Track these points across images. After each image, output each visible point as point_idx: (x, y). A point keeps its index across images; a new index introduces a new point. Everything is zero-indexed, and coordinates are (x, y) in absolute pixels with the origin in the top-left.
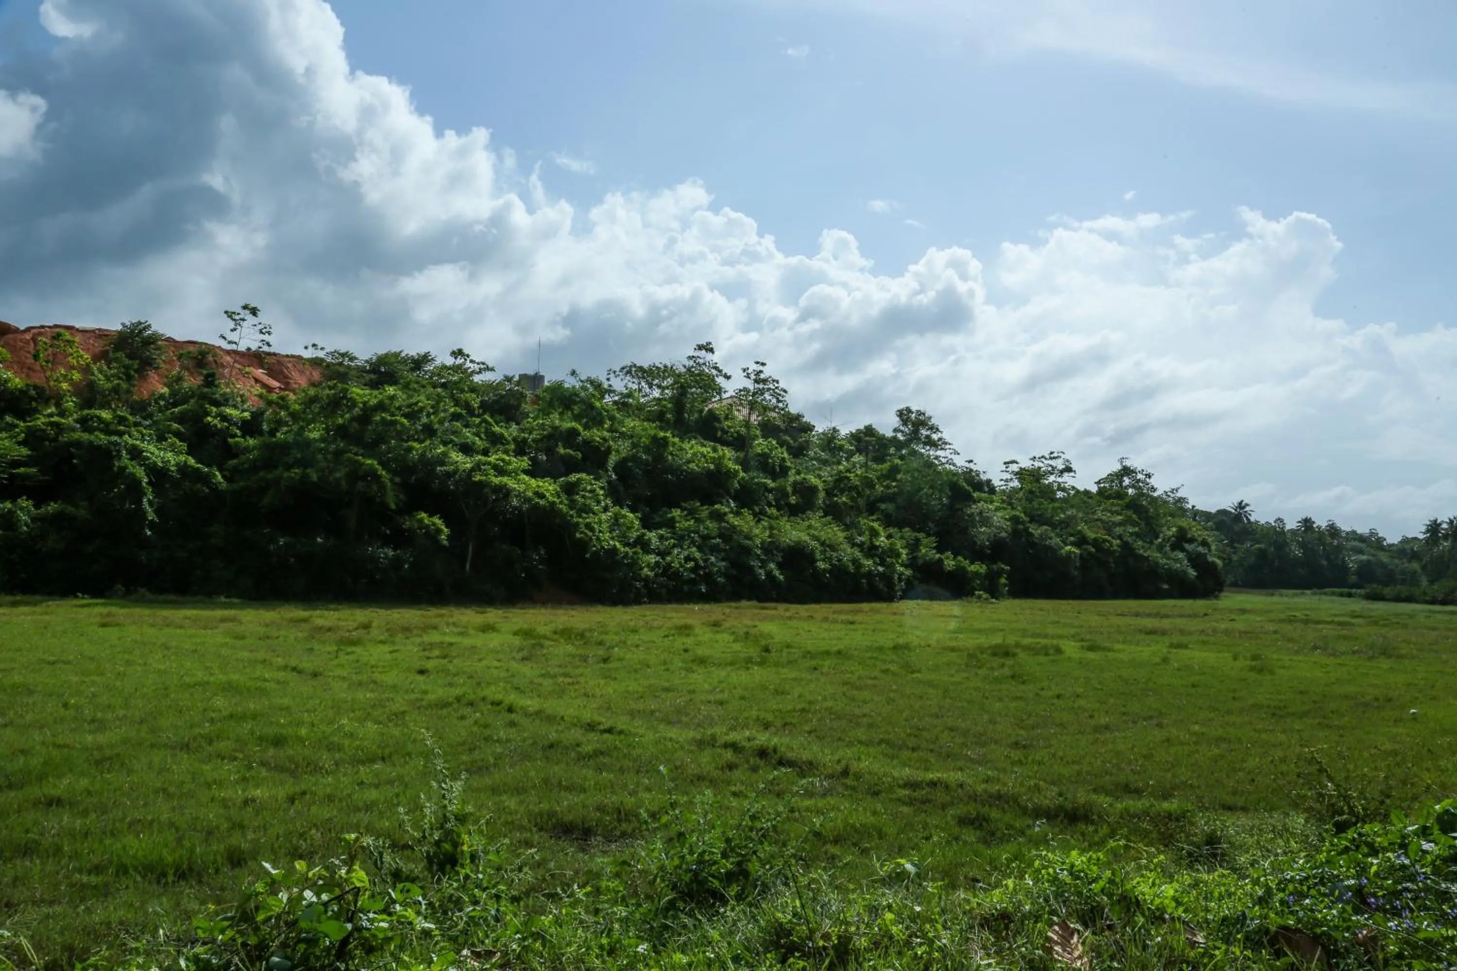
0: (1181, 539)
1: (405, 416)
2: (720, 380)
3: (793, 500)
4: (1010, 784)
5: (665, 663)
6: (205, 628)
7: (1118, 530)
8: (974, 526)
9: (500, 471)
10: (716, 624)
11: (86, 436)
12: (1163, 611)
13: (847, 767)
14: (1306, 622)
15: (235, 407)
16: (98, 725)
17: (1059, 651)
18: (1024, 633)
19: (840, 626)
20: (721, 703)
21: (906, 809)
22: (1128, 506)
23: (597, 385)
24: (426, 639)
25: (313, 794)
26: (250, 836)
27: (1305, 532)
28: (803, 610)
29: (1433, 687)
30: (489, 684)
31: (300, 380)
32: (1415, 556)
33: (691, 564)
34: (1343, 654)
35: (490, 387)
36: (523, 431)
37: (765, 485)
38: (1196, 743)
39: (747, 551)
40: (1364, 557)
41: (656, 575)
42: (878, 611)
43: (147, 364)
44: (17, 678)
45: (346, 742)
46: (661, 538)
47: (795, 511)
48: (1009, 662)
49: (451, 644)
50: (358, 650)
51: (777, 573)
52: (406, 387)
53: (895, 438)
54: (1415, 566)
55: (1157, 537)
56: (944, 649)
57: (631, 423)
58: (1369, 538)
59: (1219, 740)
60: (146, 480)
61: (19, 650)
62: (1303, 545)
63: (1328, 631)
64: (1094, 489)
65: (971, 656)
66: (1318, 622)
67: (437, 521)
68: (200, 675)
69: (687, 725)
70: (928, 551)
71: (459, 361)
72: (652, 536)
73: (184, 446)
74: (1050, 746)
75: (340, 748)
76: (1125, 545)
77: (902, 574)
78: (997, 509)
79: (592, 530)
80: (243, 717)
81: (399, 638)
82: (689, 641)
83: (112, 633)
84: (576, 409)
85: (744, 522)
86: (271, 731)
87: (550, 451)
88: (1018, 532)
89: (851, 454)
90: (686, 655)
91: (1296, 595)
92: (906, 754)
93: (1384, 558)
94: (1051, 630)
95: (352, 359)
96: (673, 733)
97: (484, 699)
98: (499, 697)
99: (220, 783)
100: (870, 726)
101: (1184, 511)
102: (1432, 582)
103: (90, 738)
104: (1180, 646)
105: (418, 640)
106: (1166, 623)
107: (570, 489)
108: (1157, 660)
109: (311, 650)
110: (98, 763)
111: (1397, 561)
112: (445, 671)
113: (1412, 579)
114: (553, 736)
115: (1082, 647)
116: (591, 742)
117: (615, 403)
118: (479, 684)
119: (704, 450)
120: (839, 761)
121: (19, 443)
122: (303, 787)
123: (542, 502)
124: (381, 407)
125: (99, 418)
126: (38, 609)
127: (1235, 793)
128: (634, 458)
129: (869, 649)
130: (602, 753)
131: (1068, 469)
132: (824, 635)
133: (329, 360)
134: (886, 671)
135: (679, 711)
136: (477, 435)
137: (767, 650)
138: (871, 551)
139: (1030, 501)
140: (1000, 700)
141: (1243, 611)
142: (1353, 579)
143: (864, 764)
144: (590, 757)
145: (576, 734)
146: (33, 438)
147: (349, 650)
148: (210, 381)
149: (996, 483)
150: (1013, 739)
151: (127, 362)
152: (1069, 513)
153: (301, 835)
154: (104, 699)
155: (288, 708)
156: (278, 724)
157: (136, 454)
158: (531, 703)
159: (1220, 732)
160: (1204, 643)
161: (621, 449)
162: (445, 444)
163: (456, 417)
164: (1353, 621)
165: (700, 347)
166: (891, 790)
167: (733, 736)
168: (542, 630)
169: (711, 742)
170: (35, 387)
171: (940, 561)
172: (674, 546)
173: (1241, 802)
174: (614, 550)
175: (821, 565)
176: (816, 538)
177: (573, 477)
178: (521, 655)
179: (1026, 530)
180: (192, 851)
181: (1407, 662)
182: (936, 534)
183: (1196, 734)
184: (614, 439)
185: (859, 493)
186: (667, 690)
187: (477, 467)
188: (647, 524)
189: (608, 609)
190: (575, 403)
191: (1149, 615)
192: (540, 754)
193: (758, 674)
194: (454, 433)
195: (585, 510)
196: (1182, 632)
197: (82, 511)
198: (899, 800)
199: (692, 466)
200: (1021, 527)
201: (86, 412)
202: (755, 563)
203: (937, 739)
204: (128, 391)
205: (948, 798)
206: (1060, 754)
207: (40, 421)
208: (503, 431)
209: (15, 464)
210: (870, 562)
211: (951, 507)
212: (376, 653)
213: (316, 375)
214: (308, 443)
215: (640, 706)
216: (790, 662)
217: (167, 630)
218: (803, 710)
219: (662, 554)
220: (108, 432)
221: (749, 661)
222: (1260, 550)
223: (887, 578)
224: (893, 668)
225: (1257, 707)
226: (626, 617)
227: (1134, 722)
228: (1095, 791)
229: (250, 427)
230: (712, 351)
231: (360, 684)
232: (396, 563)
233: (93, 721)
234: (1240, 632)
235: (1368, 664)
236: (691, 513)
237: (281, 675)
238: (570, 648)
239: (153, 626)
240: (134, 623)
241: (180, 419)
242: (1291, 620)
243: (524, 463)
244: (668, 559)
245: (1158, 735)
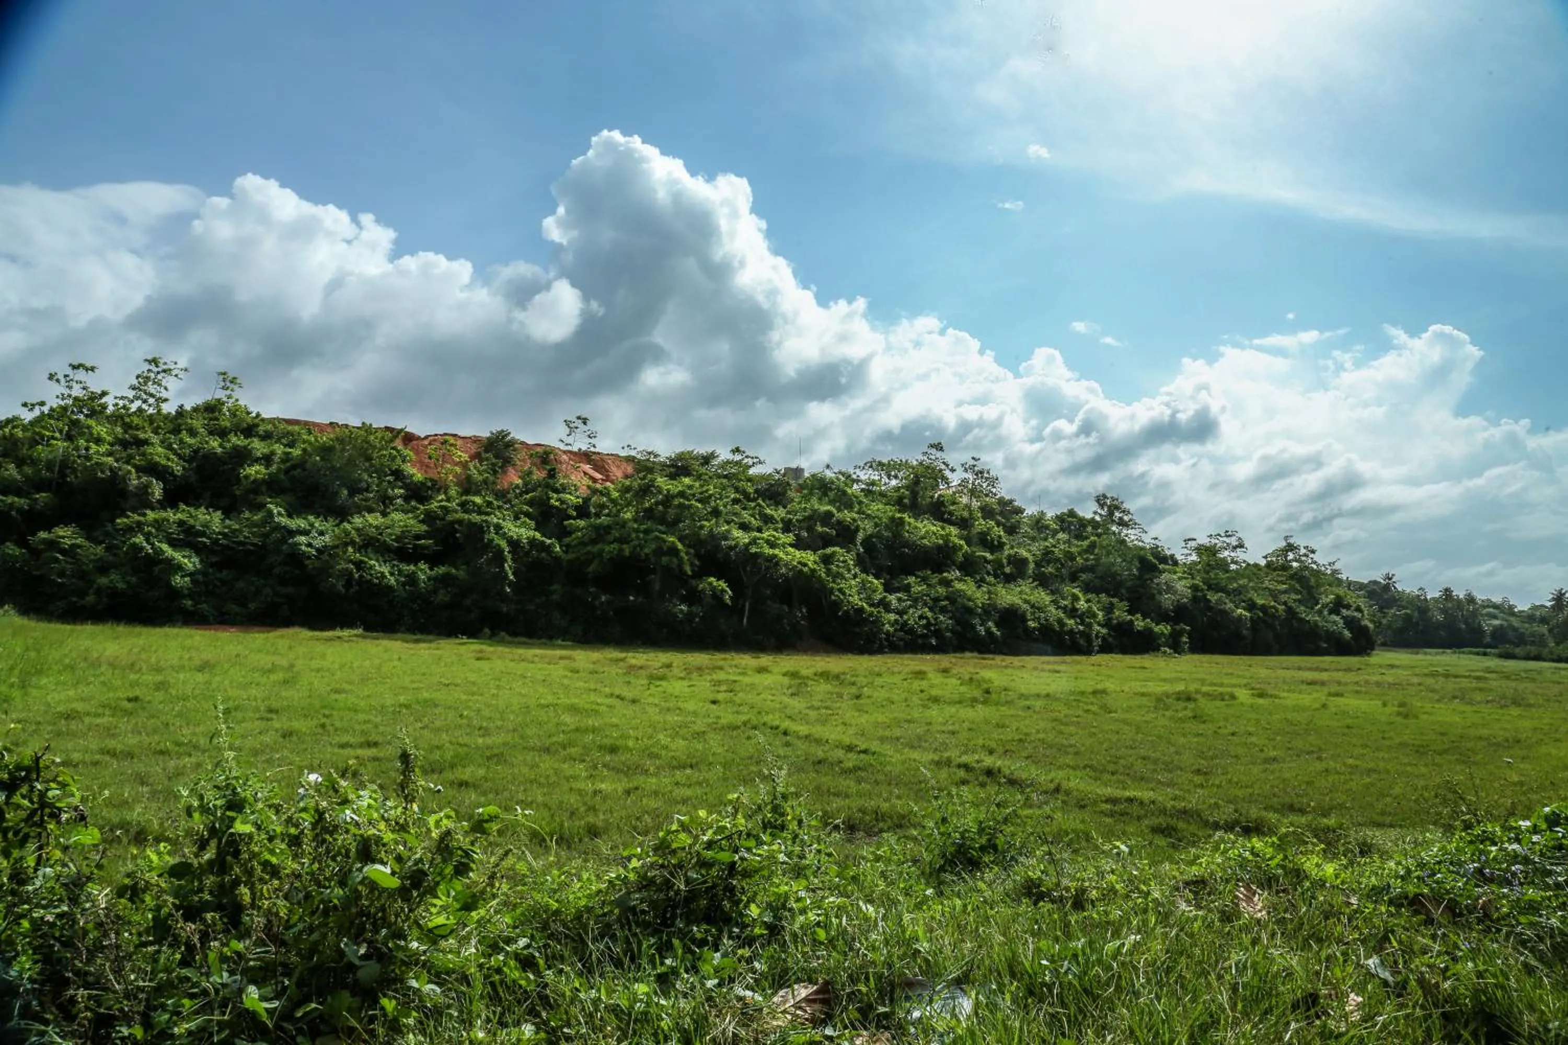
0: (1338, 605)
1: (699, 501)
2: (947, 473)
3: (1008, 570)
4: (1194, 800)
5: (906, 700)
6: (549, 664)
7: (1284, 598)
8: (1160, 593)
9: (772, 545)
10: (945, 671)
11: (466, 516)
12: (1323, 666)
13: (1059, 785)
14: (1447, 676)
15: (570, 493)
16: (485, 732)
17: (1233, 697)
18: (1203, 682)
19: (1047, 674)
20: (953, 733)
21: (1108, 820)
22: (1292, 577)
23: (848, 477)
24: (715, 677)
25: (644, 789)
26: (601, 817)
27: (1446, 599)
28: (1016, 660)
29: (1557, 731)
30: (767, 713)
31: (617, 473)
32: (1543, 620)
33: (925, 621)
34: (1479, 703)
35: (763, 477)
36: (789, 513)
37: (985, 558)
38: (1351, 773)
39: (970, 611)
40: (1496, 622)
41: (896, 630)
42: (1079, 663)
43: (507, 461)
44: (426, 695)
45: (664, 753)
46: (899, 600)
47: (1009, 579)
48: (1191, 705)
49: (735, 681)
50: (664, 683)
51: (994, 629)
52: (699, 477)
53: (1093, 519)
54: (1544, 629)
55: (1317, 603)
56: (1136, 694)
57: (876, 508)
58: (1502, 604)
59: (1370, 771)
60: (507, 550)
61: (424, 674)
62: (1444, 611)
63: (1464, 683)
64: (1263, 563)
65: (1159, 700)
66: (1456, 677)
67: (722, 584)
68: (550, 699)
69: (925, 749)
70: (1121, 614)
71: (737, 457)
72: (892, 598)
73: (533, 524)
74: (1227, 773)
75: (657, 756)
76: (1290, 611)
77: (1098, 632)
78: (1180, 579)
79: (844, 594)
80: (586, 730)
81: (695, 675)
82: (924, 684)
83: (485, 665)
84: (832, 494)
85: (966, 586)
86: (607, 742)
87: (810, 529)
88: (1198, 598)
89: (1055, 533)
90: (922, 695)
91: (1437, 654)
92: (1106, 777)
93: (1515, 622)
94: (1226, 681)
95: (656, 456)
96: (915, 755)
97: (764, 724)
98: (776, 723)
99: (575, 778)
100: (1076, 753)
101: (1340, 581)
102: (1558, 644)
103: (480, 741)
104: (1338, 695)
105: (709, 678)
106: (1324, 676)
107: (827, 560)
108: (1317, 705)
109: (629, 683)
110: (489, 758)
111: (1527, 625)
112: (732, 701)
113: (1540, 641)
114: (820, 754)
115: (1253, 695)
116: (851, 760)
117: (862, 490)
118: (759, 713)
119: (934, 528)
120: (1052, 781)
121: (420, 522)
122: (635, 784)
123: (805, 569)
124: (682, 494)
125: (474, 502)
126: (433, 645)
127: (1383, 813)
128: (878, 536)
129: (1072, 693)
130: (860, 769)
131: (1241, 546)
132: (1034, 680)
133: (639, 457)
134: (1087, 711)
135: (919, 738)
136: (753, 516)
137: (988, 692)
138: (1072, 612)
139: (1207, 572)
140: (1184, 735)
141: (1392, 666)
142: (1488, 639)
143: (1072, 784)
144: (851, 771)
145: (840, 753)
146: (430, 518)
147: (658, 683)
148: (552, 474)
149: (1179, 557)
150: (1195, 767)
151: (494, 461)
152: (1241, 582)
153: (638, 819)
154: (486, 713)
155: (617, 726)
156: (612, 737)
157: (498, 527)
158: (803, 729)
159: (1371, 765)
160: (1357, 692)
161: (867, 527)
162: (728, 523)
163: (736, 501)
164: (1487, 675)
165: (932, 446)
166: (1095, 803)
167: (965, 759)
168: (804, 672)
169: (948, 763)
170: (431, 480)
171: (1131, 621)
172: (910, 607)
173: (1388, 820)
174: (861, 610)
175: (1032, 624)
176: (1026, 601)
177: (829, 550)
178: (790, 691)
179: (1205, 596)
180: (562, 826)
181: (1534, 710)
182: (1128, 600)
183: (1351, 766)
184: (861, 519)
185: (1062, 565)
186: (909, 721)
187: (754, 542)
188: (888, 589)
189: (857, 657)
190: (831, 489)
191: (1310, 669)
192: (811, 768)
193: (981, 712)
194: (735, 514)
195: (839, 575)
196: (1339, 683)
197: (460, 573)
198: (1102, 812)
199: (925, 542)
200: (1200, 594)
201: (464, 498)
202: (976, 621)
203: (1132, 765)
204: (494, 483)
205: (1143, 812)
206: (1235, 779)
207: (434, 505)
208: (773, 513)
209: (418, 537)
210: (1072, 622)
211: (1140, 578)
212: (677, 687)
213: (630, 470)
214: (624, 524)
215: (887, 733)
216: (1007, 702)
217: (523, 664)
218: (1020, 740)
219: (901, 613)
220: (480, 513)
221: (974, 700)
222: (1406, 614)
223: (1087, 636)
224: (1094, 708)
225: (1403, 745)
226: (872, 664)
227: (1298, 756)
228: (1265, 808)
229: (582, 511)
230: (941, 449)
231: (668, 710)
232: (690, 616)
233: (480, 728)
234: (1389, 684)
235: (1500, 711)
236: (924, 580)
237: (609, 701)
238: (829, 687)
239: (512, 660)
240: (500, 658)
241: (530, 503)
242: (1434, 674)
243: (790, 538)
244: (905, 617)
245: (1319, 766)
